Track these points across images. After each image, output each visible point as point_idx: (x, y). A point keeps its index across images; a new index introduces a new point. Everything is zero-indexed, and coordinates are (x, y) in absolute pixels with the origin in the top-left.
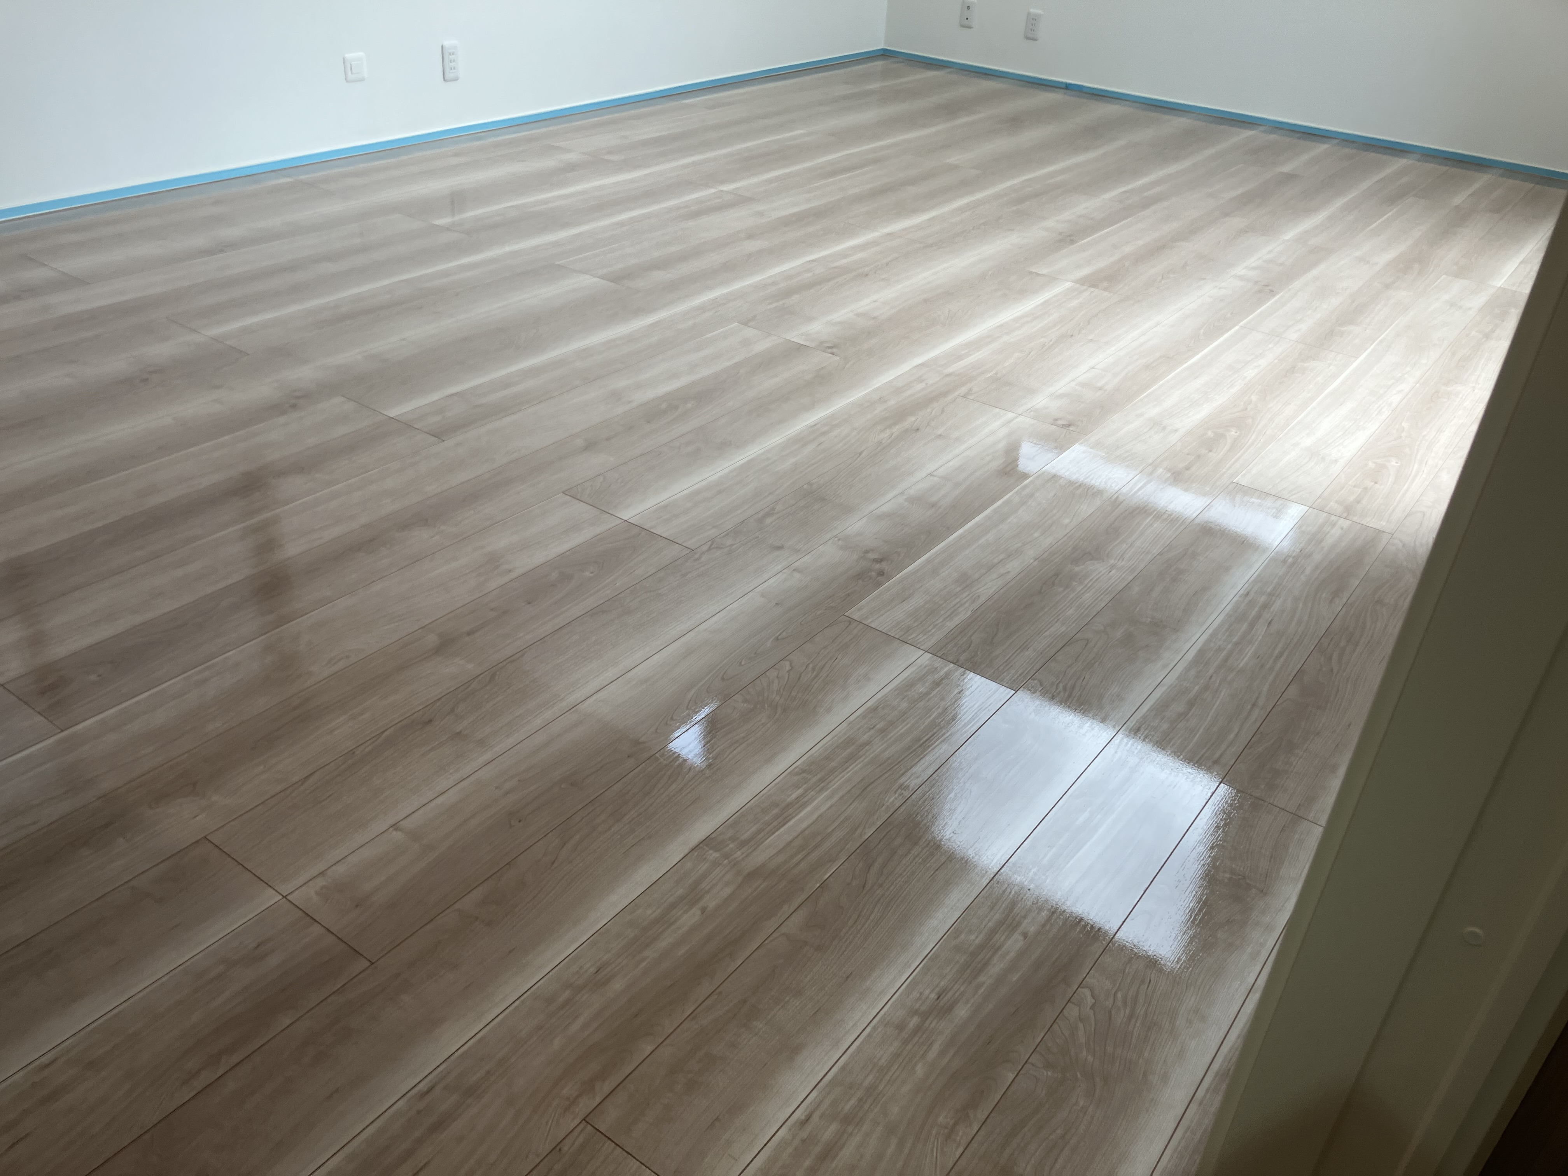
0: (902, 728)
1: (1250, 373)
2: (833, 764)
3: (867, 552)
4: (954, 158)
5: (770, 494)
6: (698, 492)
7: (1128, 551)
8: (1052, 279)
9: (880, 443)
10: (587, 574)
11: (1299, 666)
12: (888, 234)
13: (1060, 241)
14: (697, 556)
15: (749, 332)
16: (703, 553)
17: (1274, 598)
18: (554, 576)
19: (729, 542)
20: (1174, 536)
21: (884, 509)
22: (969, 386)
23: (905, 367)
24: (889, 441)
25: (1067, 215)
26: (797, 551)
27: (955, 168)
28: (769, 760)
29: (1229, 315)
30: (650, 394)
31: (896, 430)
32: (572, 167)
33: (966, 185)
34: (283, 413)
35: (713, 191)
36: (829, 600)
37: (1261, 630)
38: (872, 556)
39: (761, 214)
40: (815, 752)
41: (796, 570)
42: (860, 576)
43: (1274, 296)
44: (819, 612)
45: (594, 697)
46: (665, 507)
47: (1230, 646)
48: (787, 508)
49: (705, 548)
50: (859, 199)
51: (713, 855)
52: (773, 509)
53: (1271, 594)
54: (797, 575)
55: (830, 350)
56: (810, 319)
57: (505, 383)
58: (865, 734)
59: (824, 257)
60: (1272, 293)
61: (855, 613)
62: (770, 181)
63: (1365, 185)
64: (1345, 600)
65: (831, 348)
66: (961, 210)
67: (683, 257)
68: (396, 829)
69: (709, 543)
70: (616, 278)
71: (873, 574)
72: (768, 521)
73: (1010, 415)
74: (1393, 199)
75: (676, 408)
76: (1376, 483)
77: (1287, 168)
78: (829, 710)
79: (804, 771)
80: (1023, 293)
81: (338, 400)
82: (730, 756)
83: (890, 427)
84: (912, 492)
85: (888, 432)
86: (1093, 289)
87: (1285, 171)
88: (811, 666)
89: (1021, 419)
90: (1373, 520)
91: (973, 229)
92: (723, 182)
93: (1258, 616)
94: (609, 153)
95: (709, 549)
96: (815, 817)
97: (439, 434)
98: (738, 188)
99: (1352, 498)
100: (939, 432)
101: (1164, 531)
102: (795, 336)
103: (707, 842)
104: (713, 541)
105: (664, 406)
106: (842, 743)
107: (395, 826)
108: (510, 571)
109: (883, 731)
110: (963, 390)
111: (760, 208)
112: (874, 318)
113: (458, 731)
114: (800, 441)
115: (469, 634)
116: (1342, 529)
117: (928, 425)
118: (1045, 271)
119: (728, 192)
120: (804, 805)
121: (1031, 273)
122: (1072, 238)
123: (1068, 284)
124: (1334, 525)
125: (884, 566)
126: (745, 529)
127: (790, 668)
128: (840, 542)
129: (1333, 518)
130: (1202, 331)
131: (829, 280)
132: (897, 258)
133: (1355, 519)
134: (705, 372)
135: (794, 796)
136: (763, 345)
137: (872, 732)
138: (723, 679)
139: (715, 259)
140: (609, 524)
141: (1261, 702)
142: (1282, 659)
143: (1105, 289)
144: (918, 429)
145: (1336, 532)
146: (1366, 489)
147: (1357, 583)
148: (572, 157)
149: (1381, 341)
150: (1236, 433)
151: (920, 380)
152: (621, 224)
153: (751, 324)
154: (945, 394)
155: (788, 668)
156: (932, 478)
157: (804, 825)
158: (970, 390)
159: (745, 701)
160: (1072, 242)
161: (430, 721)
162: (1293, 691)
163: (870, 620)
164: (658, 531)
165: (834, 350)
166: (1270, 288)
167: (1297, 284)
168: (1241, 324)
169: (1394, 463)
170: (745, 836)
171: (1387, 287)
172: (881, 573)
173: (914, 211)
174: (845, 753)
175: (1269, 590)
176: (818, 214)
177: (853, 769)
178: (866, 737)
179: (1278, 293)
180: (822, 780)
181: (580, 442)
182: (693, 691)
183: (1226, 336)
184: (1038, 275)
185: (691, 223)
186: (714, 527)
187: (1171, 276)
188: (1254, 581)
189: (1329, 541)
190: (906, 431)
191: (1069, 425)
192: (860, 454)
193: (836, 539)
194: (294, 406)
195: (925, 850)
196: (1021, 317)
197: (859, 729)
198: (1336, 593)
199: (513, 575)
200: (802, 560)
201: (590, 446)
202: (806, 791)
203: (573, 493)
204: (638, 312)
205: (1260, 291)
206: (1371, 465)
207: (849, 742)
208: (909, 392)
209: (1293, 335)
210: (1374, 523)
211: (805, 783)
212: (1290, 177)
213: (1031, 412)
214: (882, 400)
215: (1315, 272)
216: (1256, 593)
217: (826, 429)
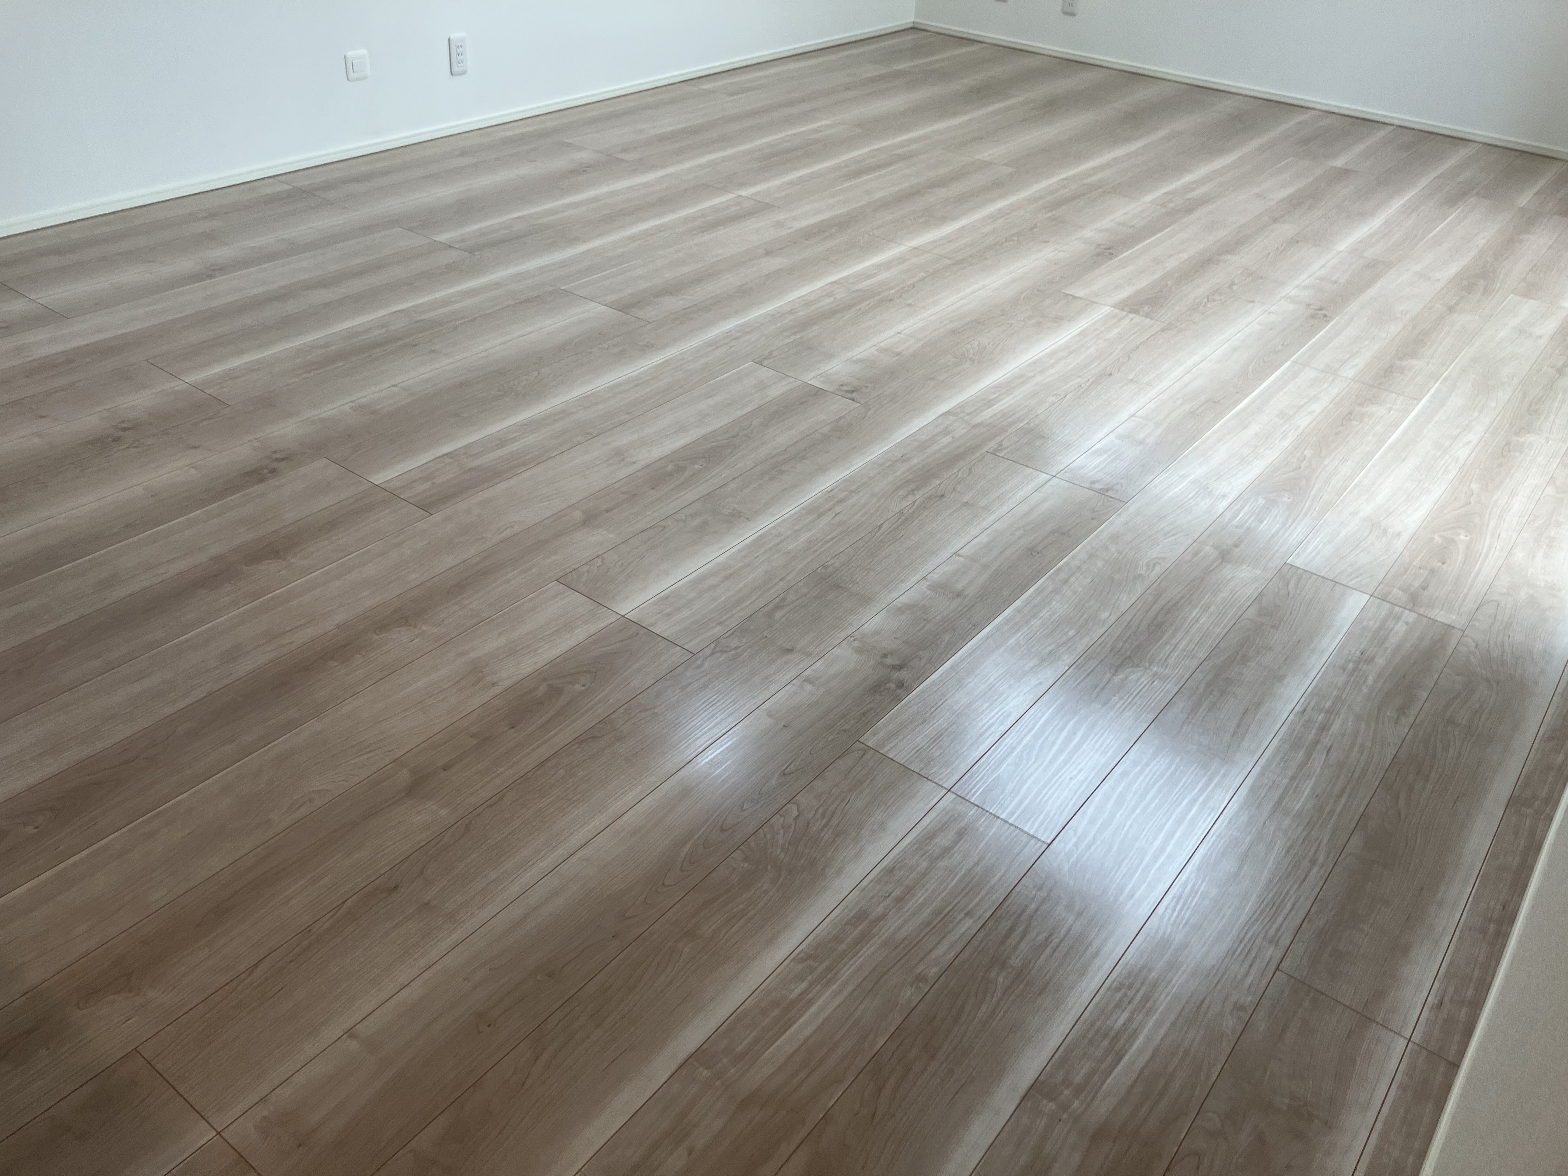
0: (921, 897)
1: (1304, 421)
2: (843, 947)
3: (885, 656)
4: (987, 153)
5: (781, 580)
6: (702, 579)
7: (1171, 655)
8: (1090, 303)
9: (901, 512)
10: (578, 687)
11: (1362, 809)
12: (915, 248)
13: (1099, 254)
14: (698, 663)
15: (764, 373)
16: (706, 658)
17: (1333, 716)
18: (543, 689)
19: (734, 643)
20: (1223, 633)
21: (904, 599)
22: (998, 439)
23: (931, 416)
24: (912, 510)
25: (1105, 223)
26: (809, 655)
27: (987, 165)
28: (771, 941)
29: (1280, 347)
30: (657, 452)
31: (919, 496)
32: (583, 169)
33: (998, 187)
34: (262, 480)
35: (730, 196)
36: (843, 720)
37: (1319, 759)
38: (889, 661)
39: (779, 224)
40: (822, 931)
41: (807, 680)
42: (877, 688)
43: (1328, 322)
44: (831, 738)
45: (580, 854)
46: (666, 598)
47: (1285, 781)
48: (798, 599)
49: (708, 651)
50: (885, 204)
51: (705, 1073)
52: (784, 599)
53: (1329, 712)
54: (809, 687)
55: (849, 395)
56: (830, 356)
57: (501, 441)
58: (879, 904)
59: (846, 278)
60: (1326, 318)
61: (871, 740)
62: (791, 184)
63: (1424, 182)
64: (1412, 719)
65: (851, 392)
66: (993, 217)
67: (698, 280)
68: (350, 1037)
69: (713, 645)
70: (624, 307)
71: (892, 685)
72: (778, 614)
73: (1044, 477)
74: (1454, 199)
75: (683, 469)
76: (1444, 563)
77: (1339, 162)
78: (839, 872)
79: (809, 957)
80: (1059, 320)
81: (321, 463)
82: (727, 936)
83: (912, 492)
84: (935, 576)
85: (911, 499)
86: (1132, 316)
87: (1339, 165)
88: (820, 810)
89: (1055, 480)
90: (1442, 613)
91: (1006, 241)
92: (742, 185)
93: (1316, 742)
94: (624, 150)
95: (713, 653)
96: (820, 1020)
97: (426, 506)
98: (757, 193)
99: (1417, 584)
100: (966, 499)
101: (1211, 628)
102: (812, 378)
103: (698, 1057)
104: (716, 641)
105: (670, 467)
106: (852, 918)
107: (350, 1033)
108: (494, 684)
109: (899, 900)
110: (992, 445)
111: (781, 216)
112: (898, 354)
113: (426, 901)
114: (815, 511)
115: (445, 768)
116: (1407, 624)
117: (954, 490)
118: (1080, 293)
119: (748, 198)
120: (810, 1003)
121: (1067, 295)
122: (1111, 251)
123: (1107, 310)
124: (1398, 618)
125: (904, 674)
126: (752, 627)
127: (797, 814)
128: (856, 642)
129: (1397, 608)
130: (1251, 367)
131: (849, 307)
132: (924, 278)
133: (1421, 611)
134: (716, 424)
135: (797, 991)
136: (779, 389)
137: (888, 901)
138: (723, 830)
139: (731, 280)
140: (605, 620)
141: (1321, 860)
142: (1343, 800)
143: (1146, 316)
144: (943, 496)
145: (1400, 628)
146: (1432, 570)
147: (1425, 695)
148: (583, 156)
149: (1446, 379)
150: (1289, 498)
151: (946, 432)
152: (633, 238)
153: (766, 363)
154: (973, 449)
155: (795, 813)
156: (957, 558)
157: (808, 1032)
158: (1000, 444)
159: (746, 859)
160: (1111, 256)
161: (396, 887)
162: (1356, 842)
163: (886, 749)
164: (657, 630)
165: (854, 395)
166: (1324, 312)
167: (1353, 307)
168: (1292, 359)
169: (1462, 537)
170: (740, 1048)
171: (1451, 309)
172: (900, 685)
173: (944, 219)
174: (856, 932)
175: (1328, 704)
176: (842, 224)
177: (865, 952)
178: (879, 910)
179: (1332, 319)
180: (829, 969)
181: (578, 515)
182: (688, 846)
183: (1277, 374)
184: (1075, 297)
185: (707, 237)
186: (719, 624)
187: (1218, 298)
188: (1311, 693)
189: (1394, 640)
190: (930, 498)
191: (1107, 490)
192: (881, 526)
193: (852, 639)
194: (273, 471)
195: (944, 1066)
196: (1053, 353)
197: (873, 897)
198: (1402, 710)
199: (497, 690)
200: (813, 667)
201: (590, 519)
202: (811, 984)
203: (567, 581)
204: (648, 348)
205: (1313, 316)
206: (1438, 539)
207: (861, 916)
208: (936, 447)
209: (1349, 372)
210: (1442, 616)
211: (810, 974)
212: (1344, 173)
213: (1065, 472)
214: (904, 458)
215: (1372, 292)
216: (1312, 709)
217: (842, 495)
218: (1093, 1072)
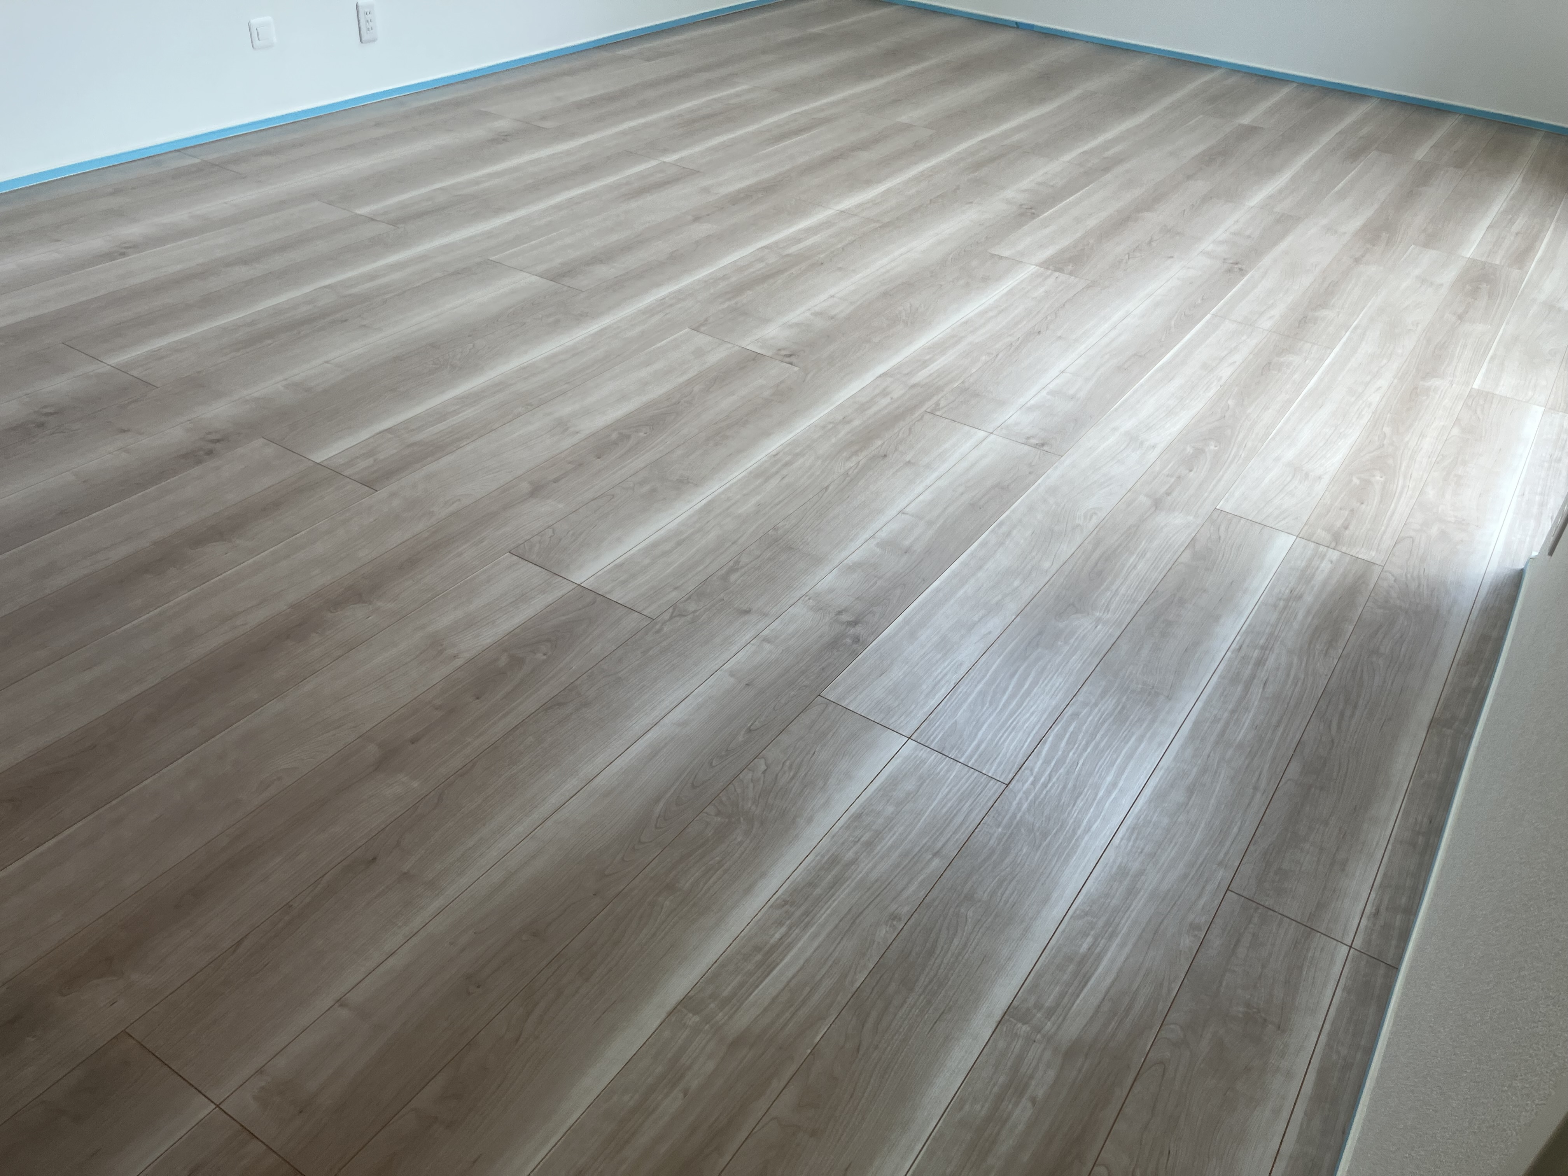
0: (889, 840)
1: (1225, 372)
2: (818, 891)
3: (840, 613)
4: (908, 115)
5: (733, 543)
6: (655, 545)
7: (1113, 599)
8: (1016, 262)
9: (846, 474)
10: (540, 657)
11: (1298, 736)
12: (842, 211)
13: (1022, 215)
14: (657, 627)
15: (701, 340)
16: (664, 623)
17: (1267, 652)
18: (504, 660)
19: (692, 607)
20: (1160, 578)
21: (855, 558)
22: (935, 399)
23: (868, 378)
24: (856, 471)
25: (1026, 183)
26: (766, 615)
27: (907, 127)
28: (748, 890)
29: (1199, 301)
30: (600, 421)
31: (862, 458)
32: (503, 138)
33: (919, 149)
34: (199, 462)
35: (653, 163)
36: (803, 677)
37: (1256, 691)
38: (845, 617)
39: (706, 190)
40: (798, 877)
41: (766, 640)
42: (834, 644)
43: (1243, 275)
44: (792, 693)
45: (554, 818)
46: (621, 565)
47: (1226, 715)
48: (751, 562)
49: (666, 616)
50: (810, 169)
51: (692, 1020)
52: (737, 562)
53: (1264, 648)
54: (767, 647)
55: (788, 359)
56: (766, 321)
57: (440, 415)
58: (850, 849)
59: (776, 243)
60: (1242, 272)
61: (831, 693)
62: (715, 149)
63: (1326, 138)
64: (1340, 651)
65: (789, 356)
66: (917, 179)
67: (627, 248)
68: (341, 1005)
69: (671, 610)
70: (556, 276)
71: (849, 641)
72: (733, 577)
73: (981, 434)
74: (1355, 155)
75: (628, 437)
76: (1362, 503)
77: (1246, 120)
78: (810, 820)
79: (786, 902)
80: (987, 280)
81: (258, 442)
82: (705, 888)
83: (856, 453)
84: (883, 534)
85: (854, 460)
86: (1057, 274)
87: (1246, 123)
88: (788, 763)
89: (992, 437)
90: (1363, 550)
91: (930, 203)
92: (665, 151)
93: (1253, 677)
94: (544, 118)
95: (671, 618)
96: (801, 962)
97: (371, 483)
98: (682, 159)
99: (1339, 524)
100: (908, 458)
101: (1148, 574)
102: (750, 343)
103: (687, 1003)
104: (674, 606)
105: (614, 436)
106: (826, 862)
107: (341, 1002)
108: (455, 657)
109: (869, 844)
110: (929, 405)
111: (706, 182)
112: (832, 318)
113: (405, 870)
114: (762, 474)
115: (413, 741)
116: (1332, 562)
117: (896, 450)
118: (1006, 253)
119: (671, 164)
120: (789, 947)
121: (993, 255)
122: (1033, 211)
123: (1032, 269)
124: (1323, 557)
125: (858, 630)
126: (708, 591)
127: (766, 768)
128: (811, 601)
129: (1321, 548)
130: (1173, 322)
131: (780, 272)
132: (853, 242)
133: (1344, 549)
134: (657, 392)
135: (777, 936)
136: (718, 355)
137: (858, 846)
138: (693, 786)
139: (661, 248)
140: (561, 590)
141: (1263, 786)
142: (1281, 729)
143: (1071, 274)
144: (885, 456)
145: (1325, 566)
146: (1352, 511)
147: (1351, 628)
148: (503, 125)
149: (1356, 328)
150: (1216, 447)
151: (884, 393)
152: (558, 207)
153: (703, 329)
154: (911, 410)
155: (763, 767)
156: (903, 516)
157: (790, 974)
158: (937, 404)
159: (719, 813)
160: (1033, 216)
161: (374, 859)
162: (1294, 769)
163: (847, 701)
164: (614, 597)
165: (793, 359)
166: (1239, 266)
167: (1266, 261)
168: (1213, 311)
169: (1378, 478)
170: (726, 992)
171: (1357, 261)
172: (857, 640)
173: (869, 183)
174: (830, 876)
175: (1262, 642)
176: (768, 188)
177: (839, 895)
178: (850, 855)
179: (1247, 272)
180: (807, 913)
181: (525, 487)
182: (661, 804)
183: (1199, 326)
184: (1001, 258)
185: (633, 204)
186: (676, 588)
187: (1138, 254)
188: (1245, 632)
189: (1320, 578)
190: (873, 458)
191: (1043, 445)
192: (827, 488)
193: (807, 598)
194: (210, 453)
195: (922, 997)
196: (985, 312)
197: (843, 844)
198: (1331, 643)
199: (459, 662)
200: (771, 627)
201: (537, 490)
202: (790, 928)
203: (520, 554)
204: (582, 318)
205: (1229, 271)
206: (1356, 481)
207: (834, 860)
208: (875, 409)
209: (1266, 323)
210: (1364, 554)
211: (789, 919)
212: (1251, 131)
213: (1002, 429)
214: (846, 421)
215: (1283, 245)
216: (1248, 646)
217: (788, 458)
218: (1062, 995)
